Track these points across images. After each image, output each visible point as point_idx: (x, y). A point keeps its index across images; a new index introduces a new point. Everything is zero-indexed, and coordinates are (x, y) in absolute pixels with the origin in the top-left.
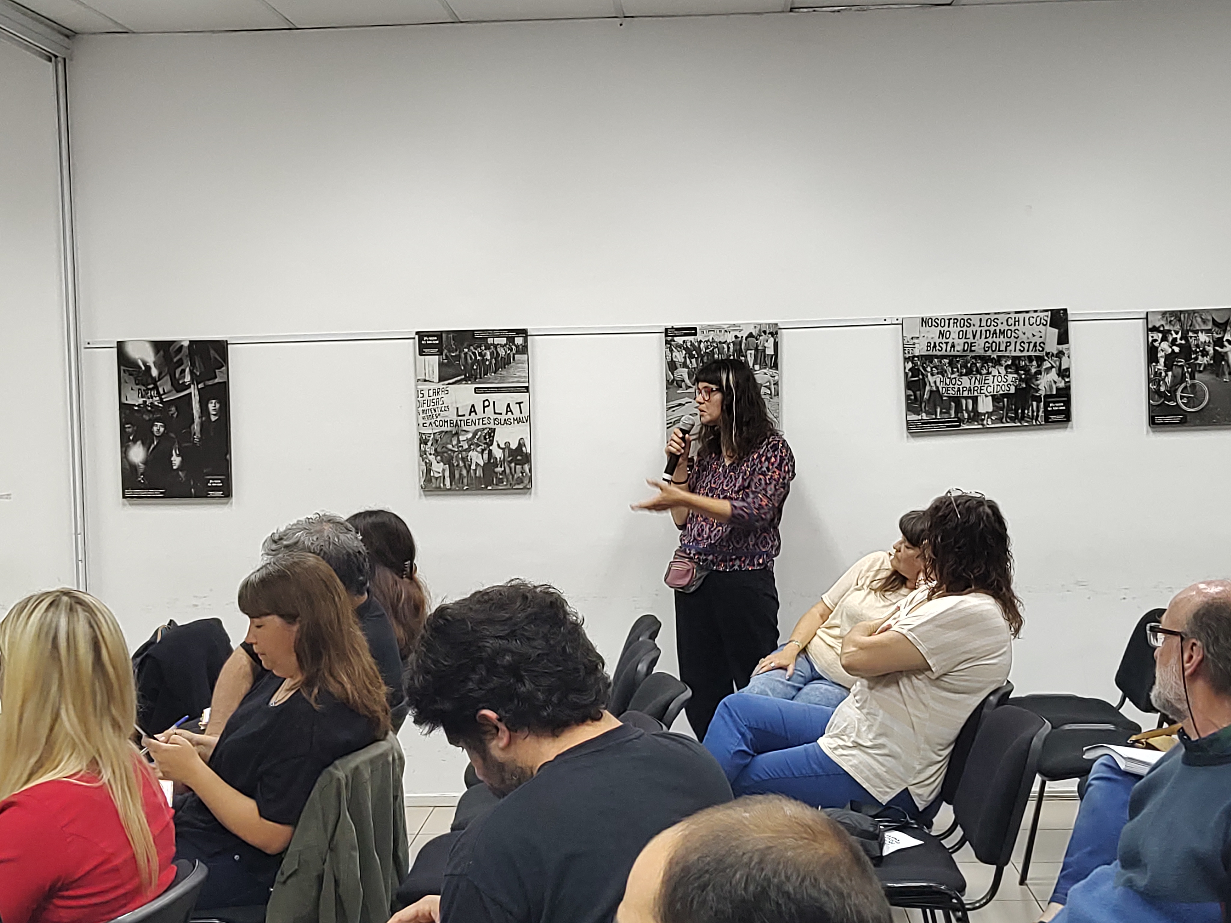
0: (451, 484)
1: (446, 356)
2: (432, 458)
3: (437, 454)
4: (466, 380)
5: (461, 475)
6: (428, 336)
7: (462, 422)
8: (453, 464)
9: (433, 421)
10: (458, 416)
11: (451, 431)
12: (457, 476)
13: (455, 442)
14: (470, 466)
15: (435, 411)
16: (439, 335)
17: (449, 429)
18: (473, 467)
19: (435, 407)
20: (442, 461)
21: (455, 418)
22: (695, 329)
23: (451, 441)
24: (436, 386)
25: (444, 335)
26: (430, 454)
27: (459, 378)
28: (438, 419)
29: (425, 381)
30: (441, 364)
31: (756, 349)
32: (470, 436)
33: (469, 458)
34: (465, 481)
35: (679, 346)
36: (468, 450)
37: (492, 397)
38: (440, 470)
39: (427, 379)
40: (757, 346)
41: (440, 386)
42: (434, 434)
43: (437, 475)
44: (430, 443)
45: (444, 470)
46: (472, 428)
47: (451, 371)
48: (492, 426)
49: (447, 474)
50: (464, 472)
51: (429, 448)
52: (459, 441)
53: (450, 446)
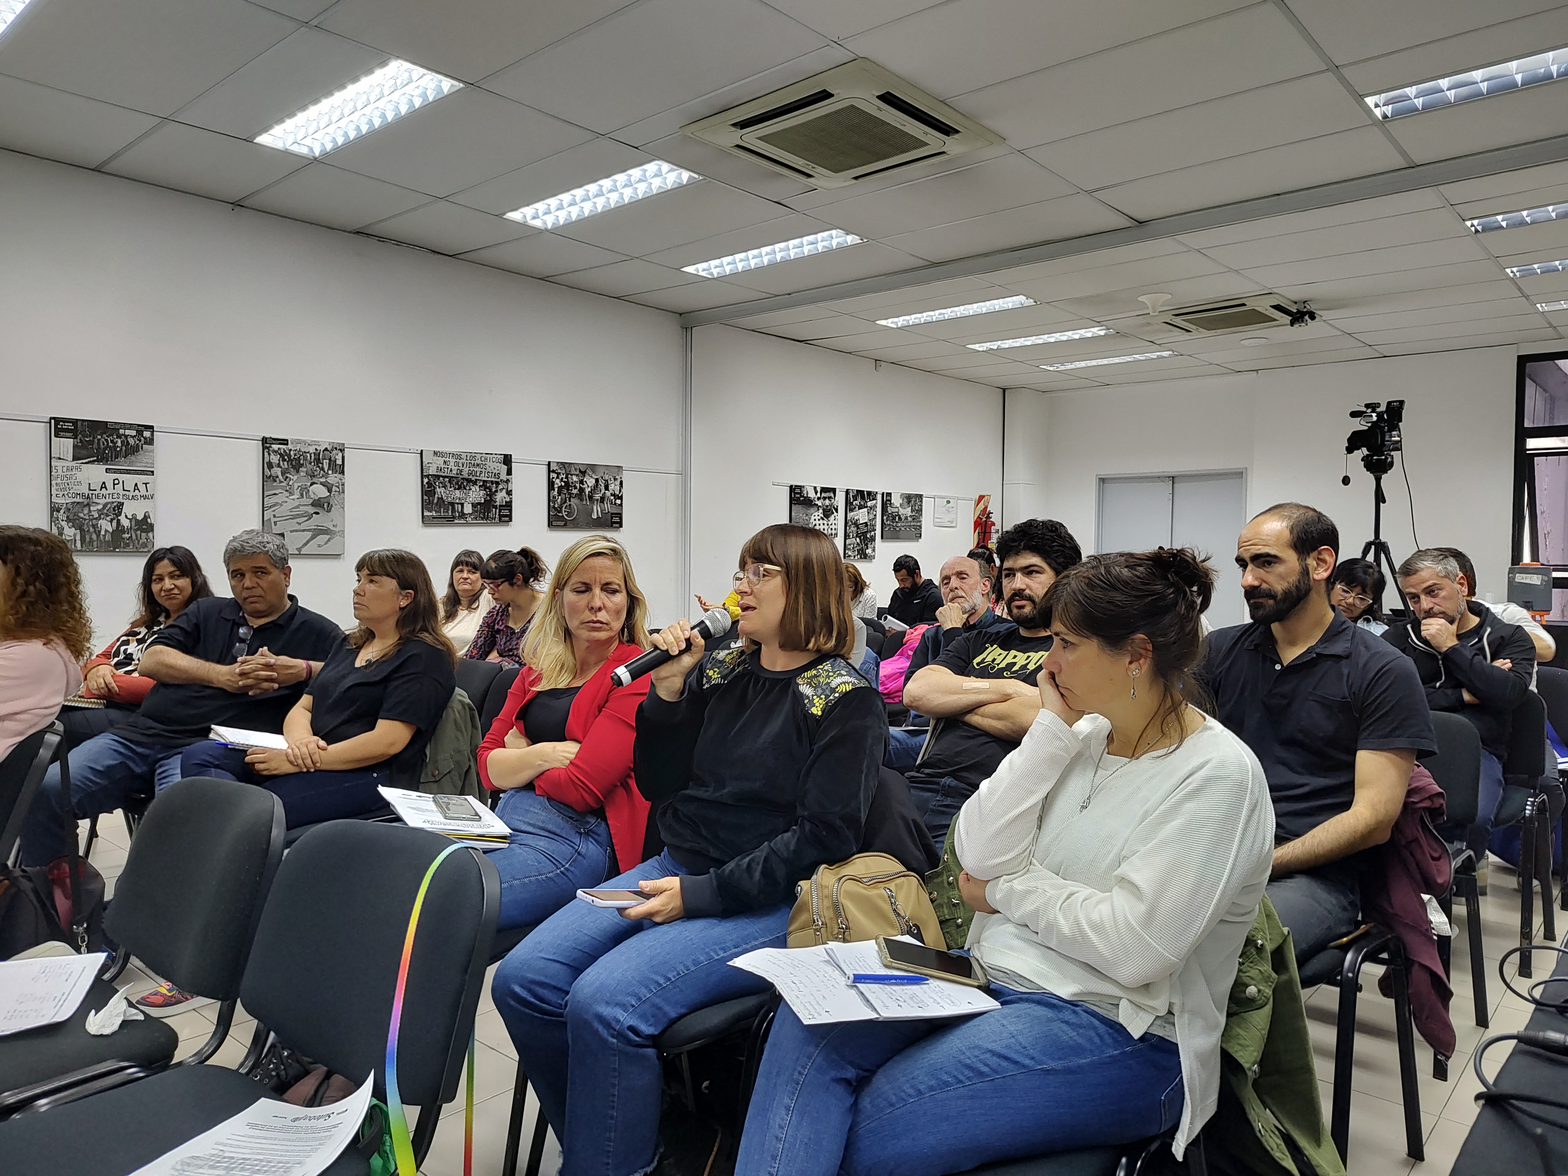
0: (82, 547)
1: (80, 439)
2: (64, 524)
3: (68, 520)
4: (98, 461)
5: (91, 538)
6: (64, 422)
7: (94, 496)
8: (84, 531)
9: (66, 493)
10: (90, 490)
11: (83, 502)
12: (88, 539)
13: (86, 511)
14: (100, 532)
15: (68, 484)
16: (75, 422)
17: (81, 500)
18: (103, 533)
19: (69, 481)
20: (73, 526)
21: (87, 492)
22: (287, 440)
23: (83, 510)
24: (71, 464)
25: (79, 423)
26: (63, 520)
27: (92, 459)
28: (71, 492)
29: (60, 459)
30: (75, 447)
31: (330, 460)
32: (100, 507)
33: (99, 525)
34: (95, 543)
35: (275, 452)
36: (99, 518)
37: (122, 477)
38: (72, 534)
39: (62, 457)
40: (331, 457)
41: (74, 464)
42: (67, 504)
43: (68, 538)
44: (62, 511)
45: (75, 535)
46: (103, 501)
47: (84, 452)
48: (121, 500)
49: (78, 537)
50: (94, 537)
51: (61, 515)
52: (90, 511)
53: (81, 515)
